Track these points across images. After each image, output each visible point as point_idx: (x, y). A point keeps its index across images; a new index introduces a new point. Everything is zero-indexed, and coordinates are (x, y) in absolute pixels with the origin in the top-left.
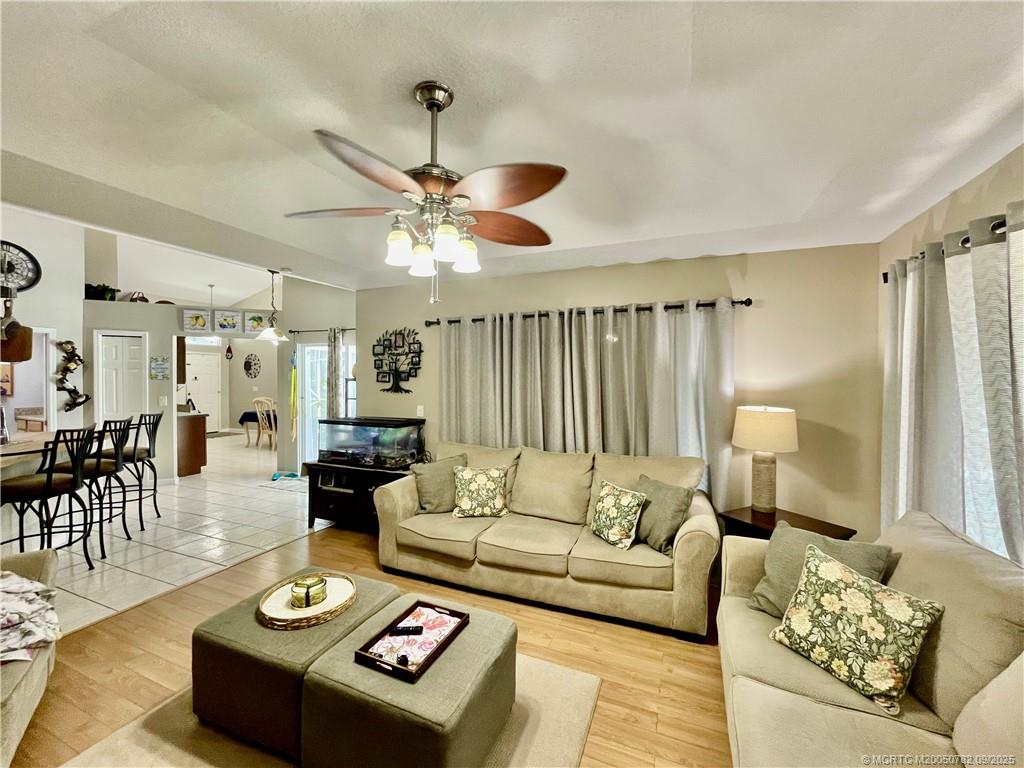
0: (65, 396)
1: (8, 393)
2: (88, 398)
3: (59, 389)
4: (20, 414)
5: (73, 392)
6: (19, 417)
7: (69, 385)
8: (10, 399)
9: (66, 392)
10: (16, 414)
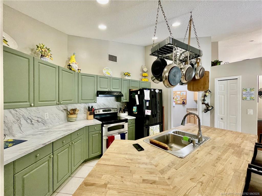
0: (204, 106)
1: (185, 103)
2: (213, 107)
3: (203, 103)
4: (188, 110)
5: (207, 105)
6: (188, 111)
7: (206, 102)
8: (186, 105)
9: (205, 105)
10: (187, 110)
